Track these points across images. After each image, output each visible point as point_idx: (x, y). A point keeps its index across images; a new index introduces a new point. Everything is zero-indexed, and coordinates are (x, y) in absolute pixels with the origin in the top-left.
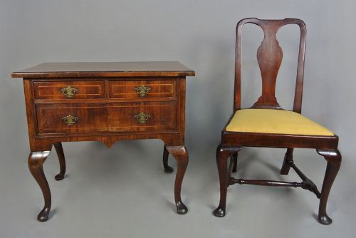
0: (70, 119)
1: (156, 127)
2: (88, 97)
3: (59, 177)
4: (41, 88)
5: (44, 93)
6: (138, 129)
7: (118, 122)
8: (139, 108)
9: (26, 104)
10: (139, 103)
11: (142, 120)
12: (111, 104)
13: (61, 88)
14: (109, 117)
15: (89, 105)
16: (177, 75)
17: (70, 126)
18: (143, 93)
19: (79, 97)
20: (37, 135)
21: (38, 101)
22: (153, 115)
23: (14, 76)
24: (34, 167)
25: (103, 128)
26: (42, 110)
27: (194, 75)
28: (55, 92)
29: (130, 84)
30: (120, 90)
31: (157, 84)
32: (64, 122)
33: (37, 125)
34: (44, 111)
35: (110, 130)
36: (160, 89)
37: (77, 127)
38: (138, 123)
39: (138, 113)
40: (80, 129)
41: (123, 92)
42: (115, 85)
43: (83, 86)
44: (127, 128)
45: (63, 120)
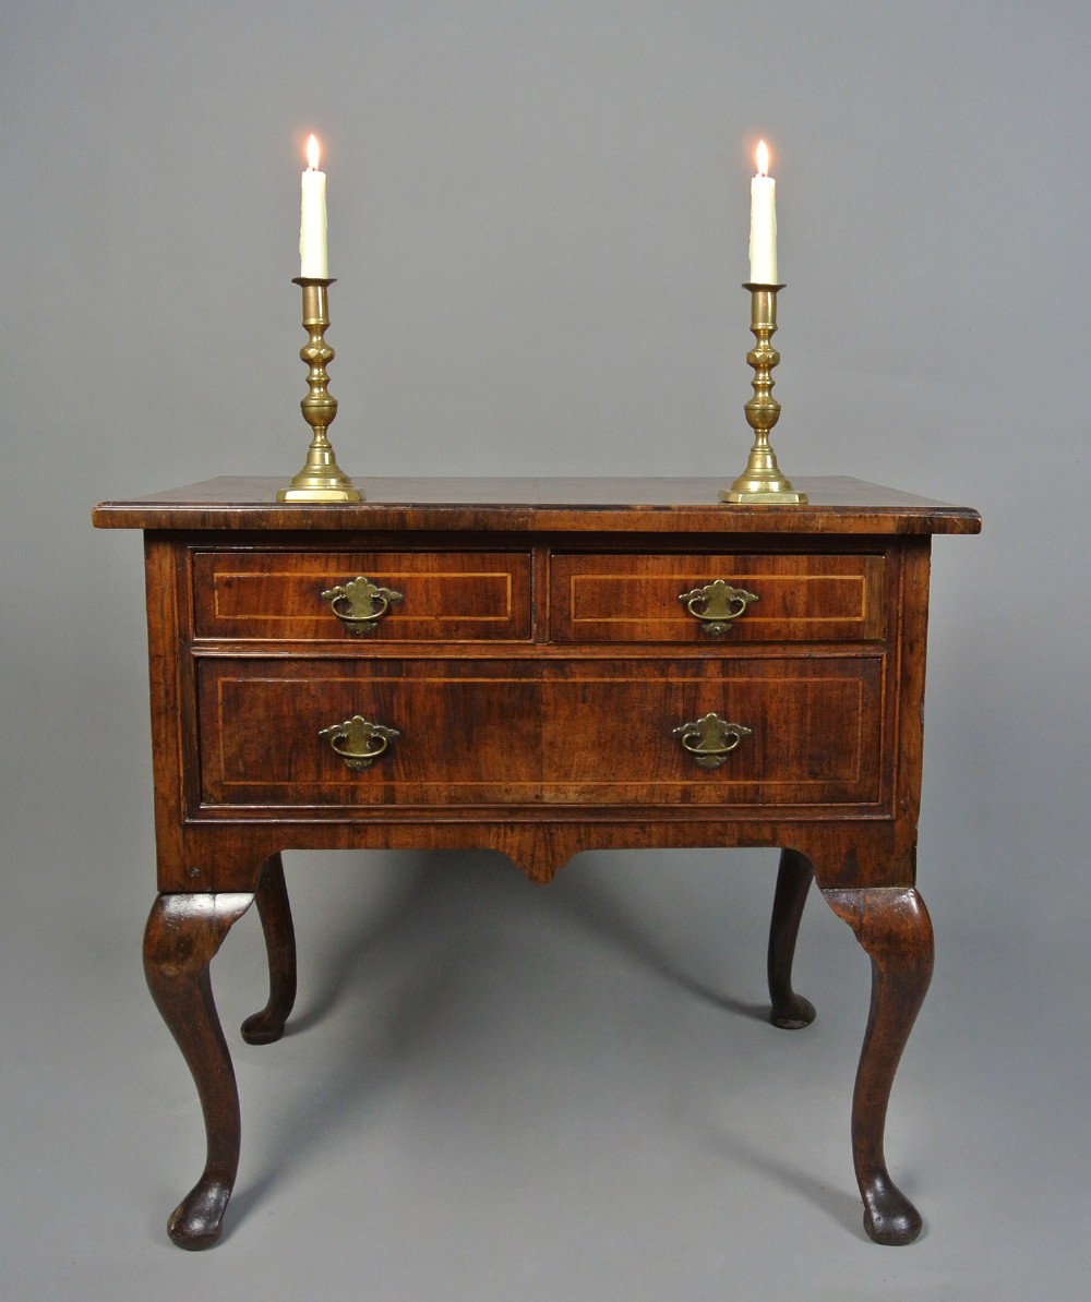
0: (358, 736)
1: (774, 785)
2: (450, 630)
3: (262, 1029)
4: (229, 583)
5: (239, 606)
6: (686, 794)
7: (592, 758)
8: (697, 686)
9: (154, 658)
10: (698, 666)
11: (712, 748)
12: (560, 665)
13: (321, 585)
14: (548, 731)
15: (453, 666)
16: (889, 528)
17: (354, 773)
18: (718, 616)
19: (405, 631)
20: (194, 811)
21: (212, 648)
22: (762, 725)
23: (105, 520)
24: (170, 970)
25: (521, 787)
26: (226, 685)
27: (973, 527)
28: (292, 600)
29: (655, 571)
30: (610, 598)
31: (790, 573)
32: (329, 753)
33: (196, 762)
34: (235, 697)
35: (548, 797)
36: (801, 597)
37: (388, 776)
38: (689, 763)
39: (691, 715)
40: (402, 785)
41: (619, 611)
42: (584, 576)
43: (426, 572)
44: (635, 788)
45: (325, 739)
